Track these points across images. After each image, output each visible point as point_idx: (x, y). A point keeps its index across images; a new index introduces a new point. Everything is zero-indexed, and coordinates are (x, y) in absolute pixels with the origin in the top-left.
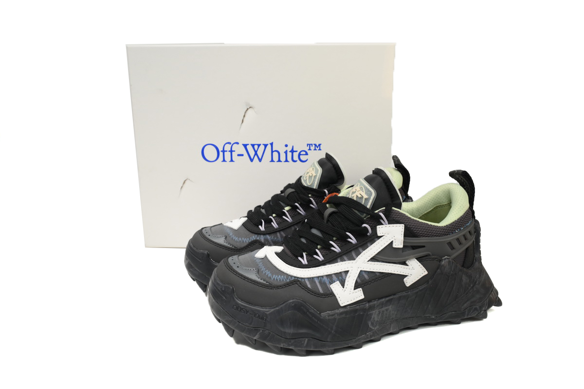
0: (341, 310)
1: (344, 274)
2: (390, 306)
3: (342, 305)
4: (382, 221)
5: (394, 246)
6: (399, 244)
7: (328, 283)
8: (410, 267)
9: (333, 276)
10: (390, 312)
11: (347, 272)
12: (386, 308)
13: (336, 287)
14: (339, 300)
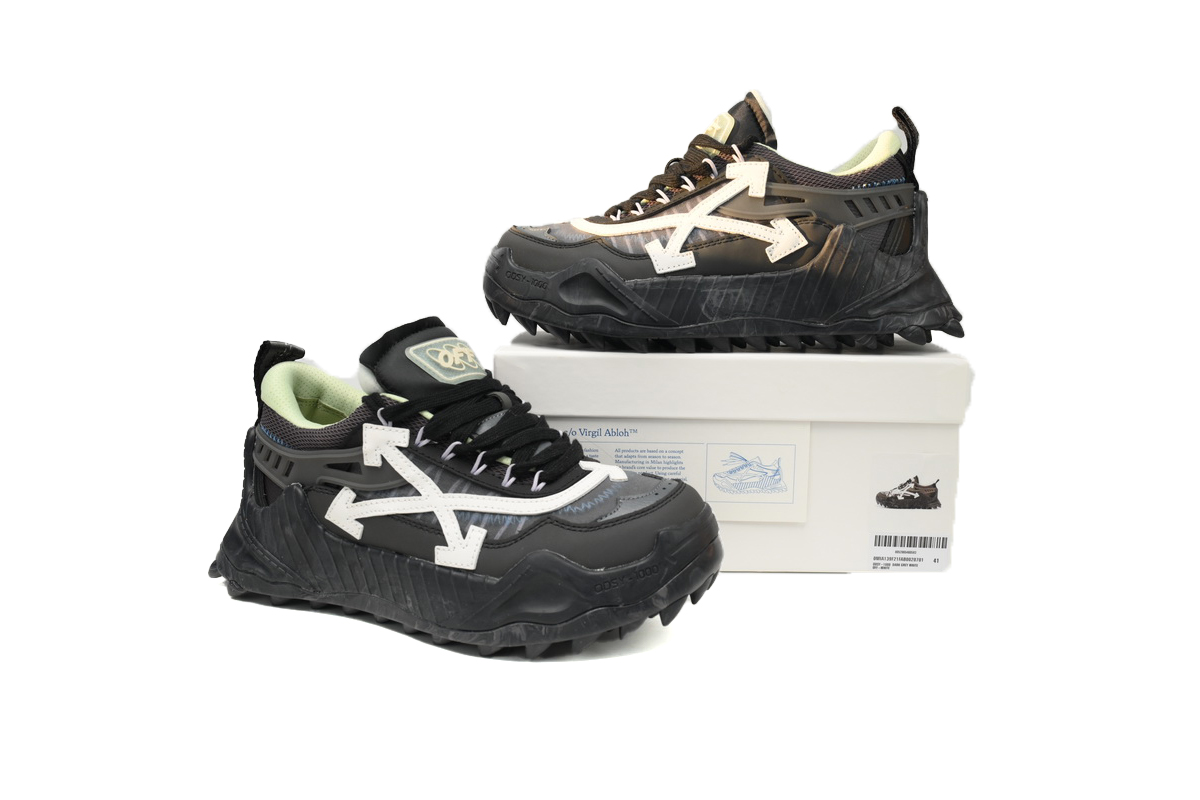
0: (656, 279)
1: (668, 232)
2: (741, 290)
3: (658, 272)
4: (734, 156)
5: (751, 193)
6: (759, 190)
7: (642, 242)
8: (777, 230)
9: (653, 233)
10: (741, 298)
11: (672, 229)
12: (734, 291)
13: (653, 249)
14: (655, 264)
